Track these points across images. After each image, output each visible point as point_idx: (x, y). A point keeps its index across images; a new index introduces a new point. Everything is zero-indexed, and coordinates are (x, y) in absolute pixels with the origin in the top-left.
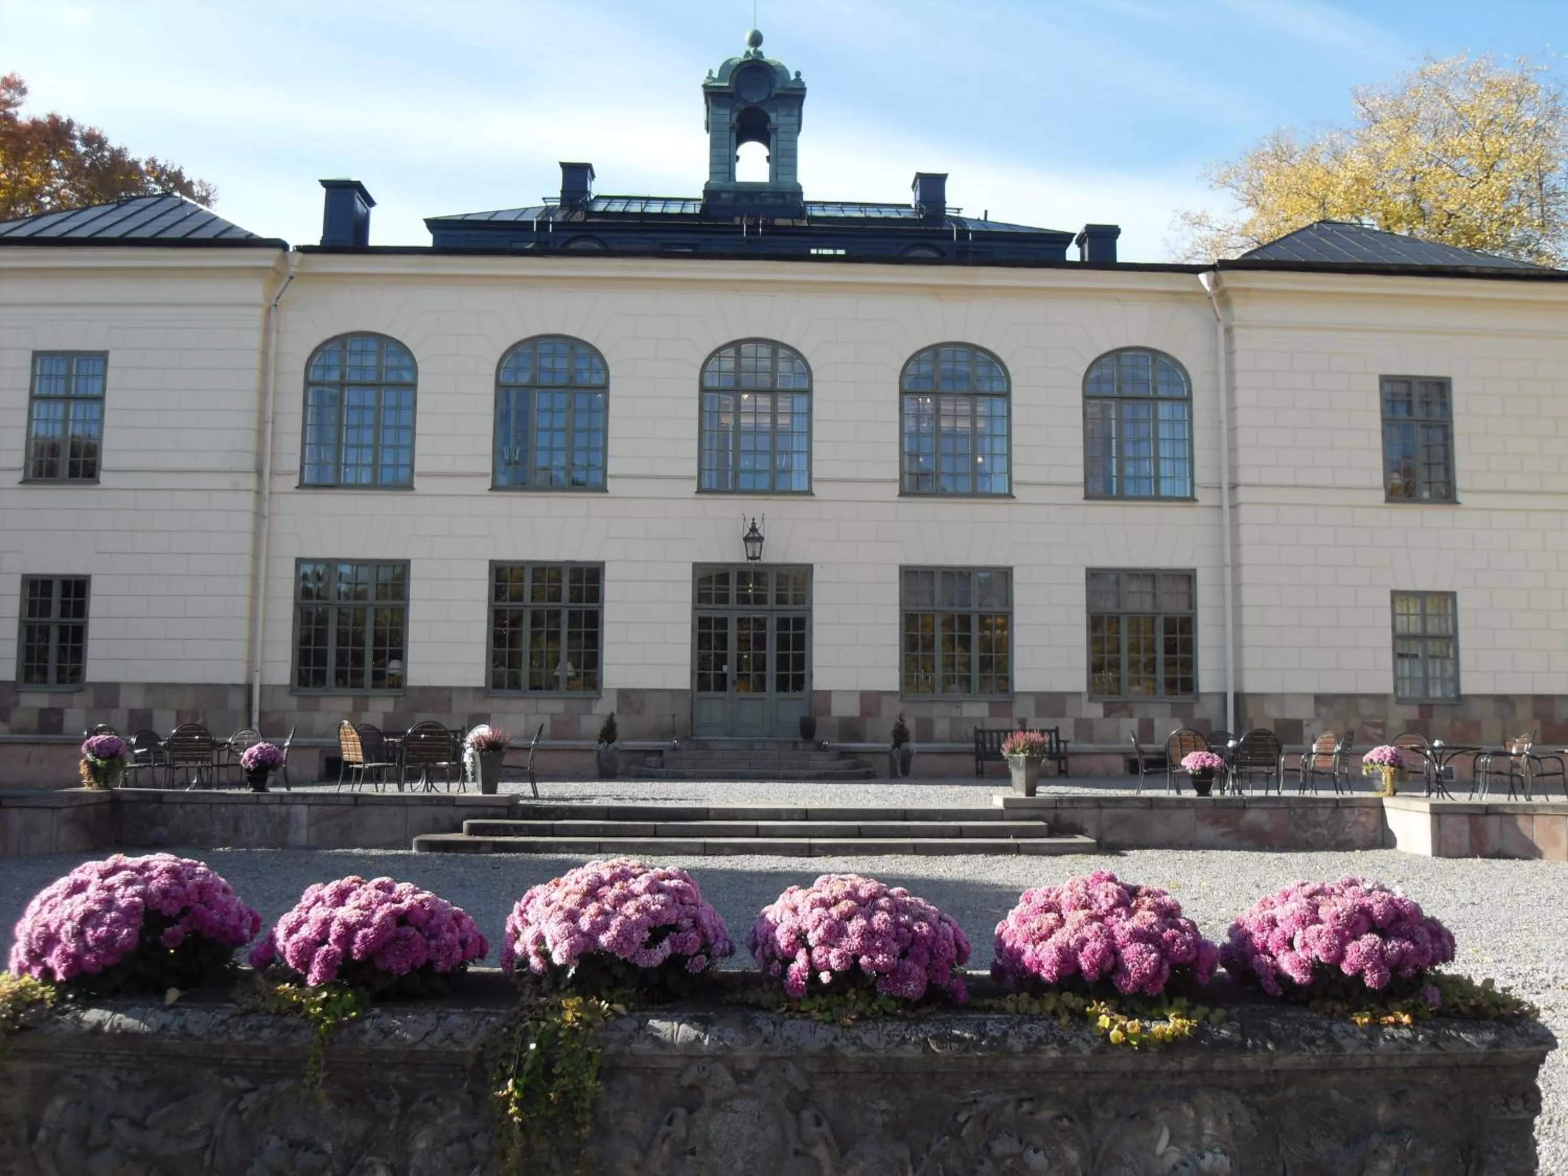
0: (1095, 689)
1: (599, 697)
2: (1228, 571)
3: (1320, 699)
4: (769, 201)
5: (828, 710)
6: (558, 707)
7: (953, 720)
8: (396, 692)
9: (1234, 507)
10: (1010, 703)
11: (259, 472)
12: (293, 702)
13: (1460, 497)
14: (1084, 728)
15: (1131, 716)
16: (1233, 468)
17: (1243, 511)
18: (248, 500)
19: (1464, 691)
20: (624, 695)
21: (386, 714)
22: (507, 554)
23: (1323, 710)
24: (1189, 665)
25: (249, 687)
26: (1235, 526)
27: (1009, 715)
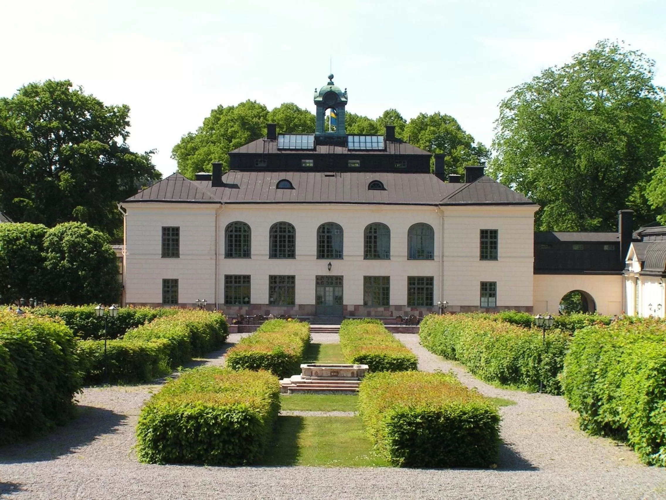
0: (409, 304)
1: (294, 306)
2: (441, 277)
3: (461, 307)
4: (336, 139)
5: (347, 310)
6: (285, 308)
7: (376, 312)
8: (248, 305)
9: (443, 262)
10: (389, 308)
11: (216, 254)
12: (225, 307)
13: (499, 259)
14: (406, 313)
15: (417, 310)
16: (443, 252)
17: (445, 263)
18: (214, 262)
19: (497, 305)
20: (301, 306)
21: (246, 311)
22: (273, 274)
23: (462, 309)
24: (432, 299)
25: (216, 304)
26: (443, 266)
27: (389, 310)
